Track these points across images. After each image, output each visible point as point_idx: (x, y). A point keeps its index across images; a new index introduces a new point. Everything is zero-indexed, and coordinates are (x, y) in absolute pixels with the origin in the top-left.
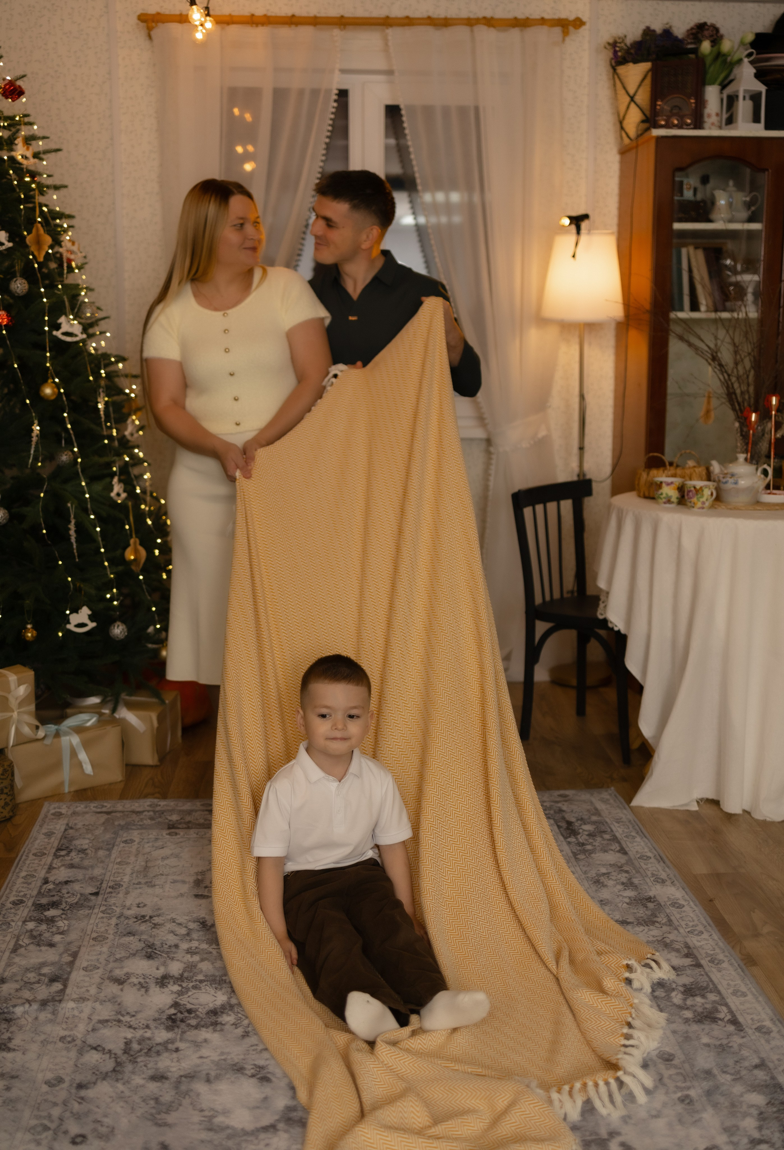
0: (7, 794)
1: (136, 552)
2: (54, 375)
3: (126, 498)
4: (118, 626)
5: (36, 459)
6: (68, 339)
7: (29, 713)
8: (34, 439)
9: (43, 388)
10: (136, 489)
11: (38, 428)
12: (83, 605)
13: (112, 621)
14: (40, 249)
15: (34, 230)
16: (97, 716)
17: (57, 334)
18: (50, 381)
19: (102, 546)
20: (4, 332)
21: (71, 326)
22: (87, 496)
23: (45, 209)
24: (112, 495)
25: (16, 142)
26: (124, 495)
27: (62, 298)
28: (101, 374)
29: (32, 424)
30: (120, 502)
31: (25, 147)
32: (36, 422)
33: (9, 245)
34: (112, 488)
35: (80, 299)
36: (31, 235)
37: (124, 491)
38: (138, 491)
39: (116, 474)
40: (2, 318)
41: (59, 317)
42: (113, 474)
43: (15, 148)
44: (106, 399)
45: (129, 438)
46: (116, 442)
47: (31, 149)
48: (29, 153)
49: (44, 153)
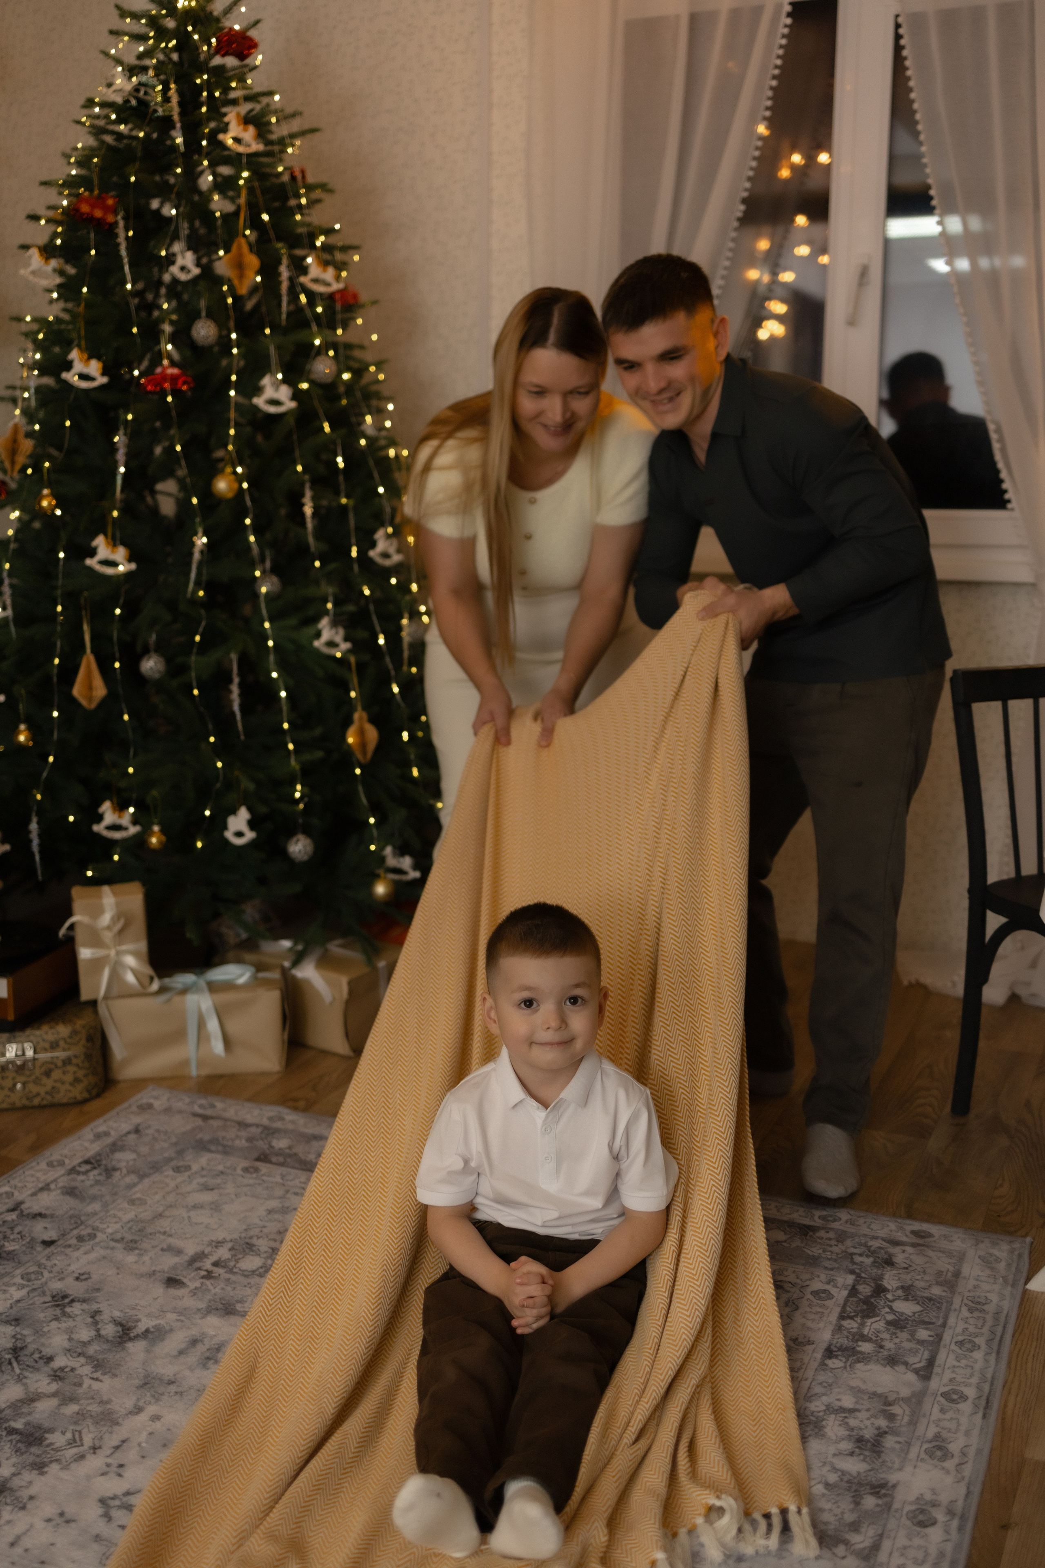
0: (78, 1065)
1: (361, 733)
2: (236, 461)
3: (349, 651)
4: (298, 841)
5: (198, 585)
6: (272, 409)
7: (136, 954)
8: (197, 556)
9: (215, 481)
10: (377, 639)
11: (205, 540)
12: (241, 805)
13: (290, 833)
14: (241, 276)
15: (234, 248)
16: (253, 969)
17: (259, 401)
18: (229, 470)
19: (285, 718)
20: (169, 399)
21: (277, 389)
22: (271, 643)
23: (265, 217)
24: (316, 644)
25: (226, 119)
26: (345, 646)
27: (268, 349)
28: (337, 463)
29: (196, 534)
30: (339, 655)
31: (241, 127)
32: (200, 531)
33: (196, 271)
34: (318, 635)
35: (314, 352)
36: (229, 255)
37: (346, 639)
38: (381, 641)
39: (331, 613)
40: (174, 379)
41: (262, 376)
42: (326, 612)
43: (225, 129)
44: (344, 501)
45: (379, 560)
46: (356, 567)
47: (251, 130)
48: (249, 135)
49: (293, 136)
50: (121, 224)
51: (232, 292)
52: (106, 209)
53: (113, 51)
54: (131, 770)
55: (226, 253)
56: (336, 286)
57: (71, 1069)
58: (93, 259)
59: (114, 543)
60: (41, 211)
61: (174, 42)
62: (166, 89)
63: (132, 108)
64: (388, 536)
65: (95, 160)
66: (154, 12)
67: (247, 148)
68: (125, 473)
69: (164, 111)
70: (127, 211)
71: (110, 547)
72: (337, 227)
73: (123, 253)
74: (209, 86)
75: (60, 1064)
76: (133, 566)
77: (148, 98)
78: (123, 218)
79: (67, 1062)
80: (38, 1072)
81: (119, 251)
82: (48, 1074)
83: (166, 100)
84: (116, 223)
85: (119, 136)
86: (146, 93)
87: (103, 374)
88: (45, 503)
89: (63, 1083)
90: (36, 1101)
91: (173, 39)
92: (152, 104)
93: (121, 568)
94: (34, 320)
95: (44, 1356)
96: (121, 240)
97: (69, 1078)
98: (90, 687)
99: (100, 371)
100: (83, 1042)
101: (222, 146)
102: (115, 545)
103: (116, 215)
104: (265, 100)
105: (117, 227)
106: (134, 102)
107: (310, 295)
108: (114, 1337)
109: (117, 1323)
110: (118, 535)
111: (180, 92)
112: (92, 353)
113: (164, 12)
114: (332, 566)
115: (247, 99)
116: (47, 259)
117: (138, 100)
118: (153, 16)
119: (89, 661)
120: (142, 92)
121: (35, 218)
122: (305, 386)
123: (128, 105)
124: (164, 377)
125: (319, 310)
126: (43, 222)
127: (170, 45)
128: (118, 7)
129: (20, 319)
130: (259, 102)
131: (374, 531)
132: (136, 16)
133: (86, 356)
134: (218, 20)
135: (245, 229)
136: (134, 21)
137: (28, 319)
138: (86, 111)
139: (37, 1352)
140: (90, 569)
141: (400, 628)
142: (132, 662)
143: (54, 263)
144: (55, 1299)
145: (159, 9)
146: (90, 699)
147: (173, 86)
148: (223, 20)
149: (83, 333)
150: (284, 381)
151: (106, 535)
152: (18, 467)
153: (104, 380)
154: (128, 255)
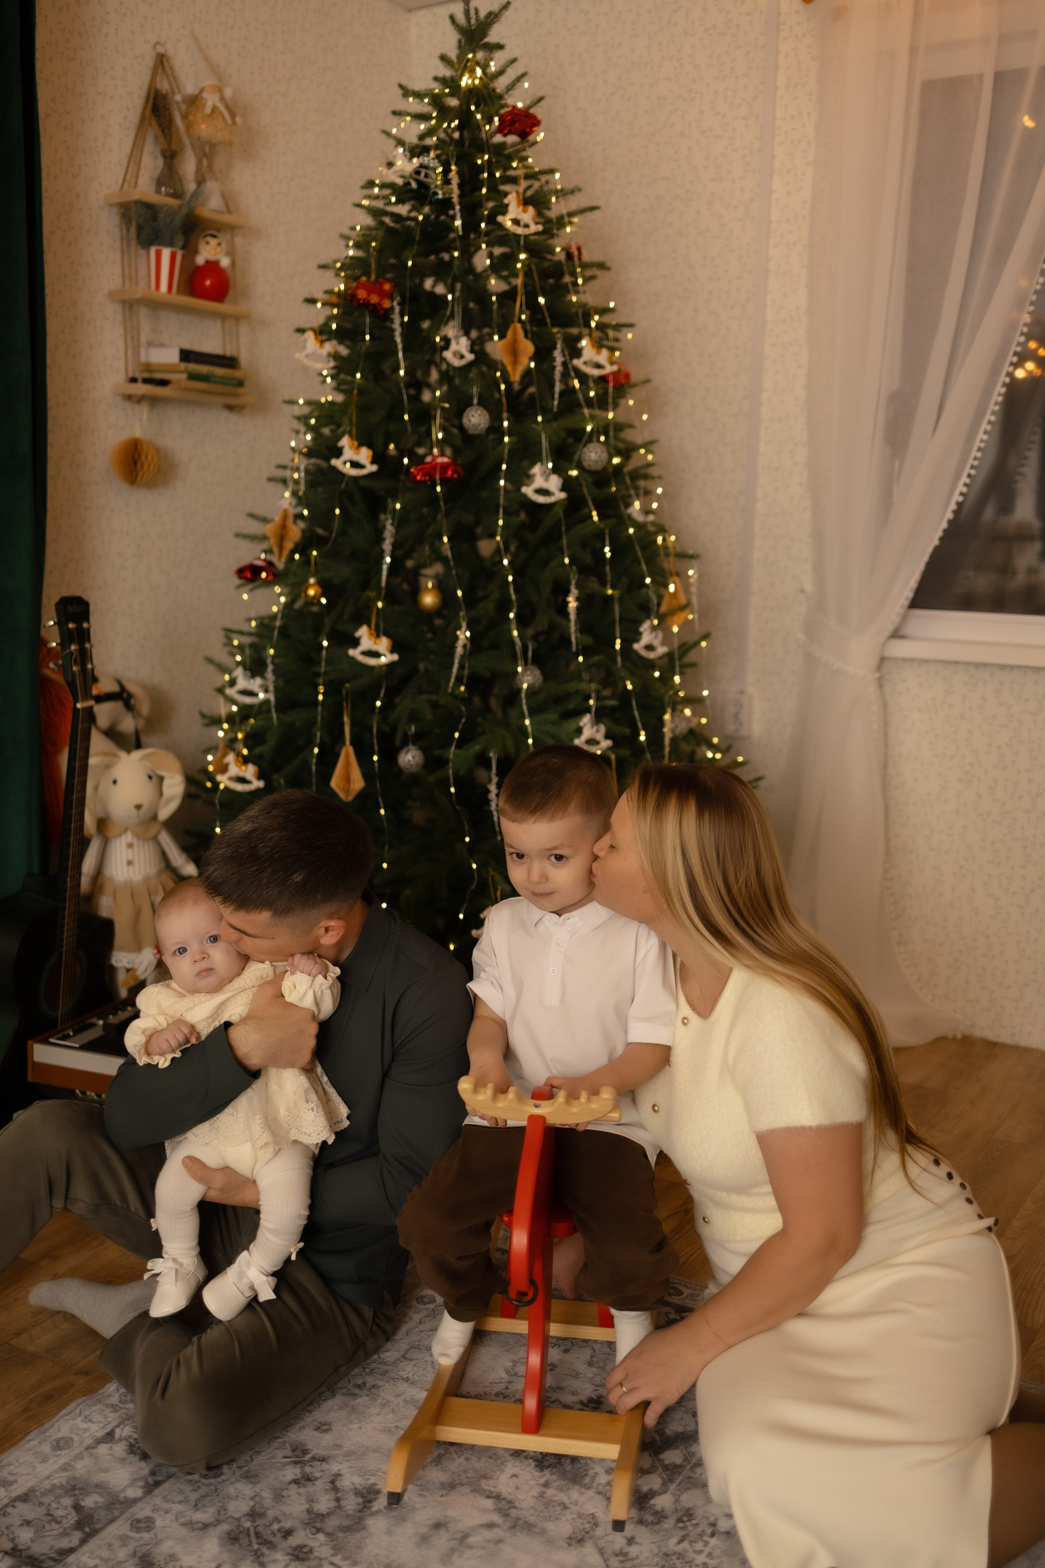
2: (503, 553)
3: (610, 748)
5: (459, 680)
6: (541, 499)
8: (459, 650)
10: (639, 735)
11: (468, 634)
14: (515, 362)
15: (510, 334)
17: (528, 491)
20: (439, 489)
21: (547, 479)
22: (530, 741)
23: (542, 300)
24: (577, 742)
25: (506, 201)
26: (606, 744)
27: (540, 437)
28: (605, 554)
29: (460, 628)
30: (599, 752)
31: (521, 208)
32: (464, 625)
33: (470, 357)
34: (579, 731)
35: (585, 438)
36: (504, 341)
37: (607, 737)
38: (642, 738)
39: (593, 710)
40: (444, 467)
41: (533, 464)
42: (588, 710)
43: (503, 209)
44: (610, 592)
45: (644, 653)
46: (619, 659)
47: (531, 210)
48: (528, 216)
49: (571, 214)
50: (397, 309)
51: (506, 379)
52: (383, 294)
53: (394, 131)
54: (385, 865)
55: (501, 338)
56: (609, 369)
58: (367, 344)
59: (377, 634)
60: (319, 295)
61: (457, 122)
62: (446, 172)
63: (412, 191)
64: (654, 629)
65: (374, 244)
66: (437, 91)
67: (526, 230)
68: (391, 563)
69: (444, 194)
70: (403, 297)
71: (373, 639)
72: (612, 305)
73: (398, 339)
74: (490, 167)
76: (395, 657)
77: (428, 180)
78: (399, 304)
81: (393, 336)
83: (447, 182)
84: (392, 308)
85: (397, 217)
86: (426, 176)
87: (373, 462)
88: (311, 592)
91: (456, 119)
92: (432, 186)
93: (383, 660)
94: (308, 403)
95: (282, 1528)
96: (397, 326)
98: (347, 779)
99: (370, 459)
101: (501, 226)
102: (378, 636)
103: (392, 301)
104: (544, 178)
105: (393, 313)
106: (414, 185)
107: (583, 378)
108: (354, 1510)
109: (358, 1493)
110: (382, 625)
111: (460, 174)
112: (363, 441)
113: (447, 91)
114: (596, 659)
115: (527, 177)
116: (322, 342)
117: (419, 182)
118: (437, 94)
119: (348, 752)
120: (423, 174)
121: (312, 301)
122: (574, 473)
123: (409, 187)
124: (434, 466)
125: (592, 394)
126: (319, 305)
127: (453, 125)
128: (401, 86)
129: (293, 402)
130: (538, 180)
131: (640, 622)
132: (419, 95)
133: (356, 443)
134: (501, 97)
135: (521, 312)
136: (417, 100)
137: (301, 401)
138: (366, 192)
139: (276, 1522)
140: (353, 660)
141: (661, 723)
142: (390, 754)
143: (329, 347)
144: (296, 1453)
145: (441, 87)
146: (347, 791)
147: (453, 168)
148: (506, 97)
149: (354, 420)
150: (555, 470)
151: (369, 626)
152: (286, 552)
153: (374, 468)
154: (402, 341)
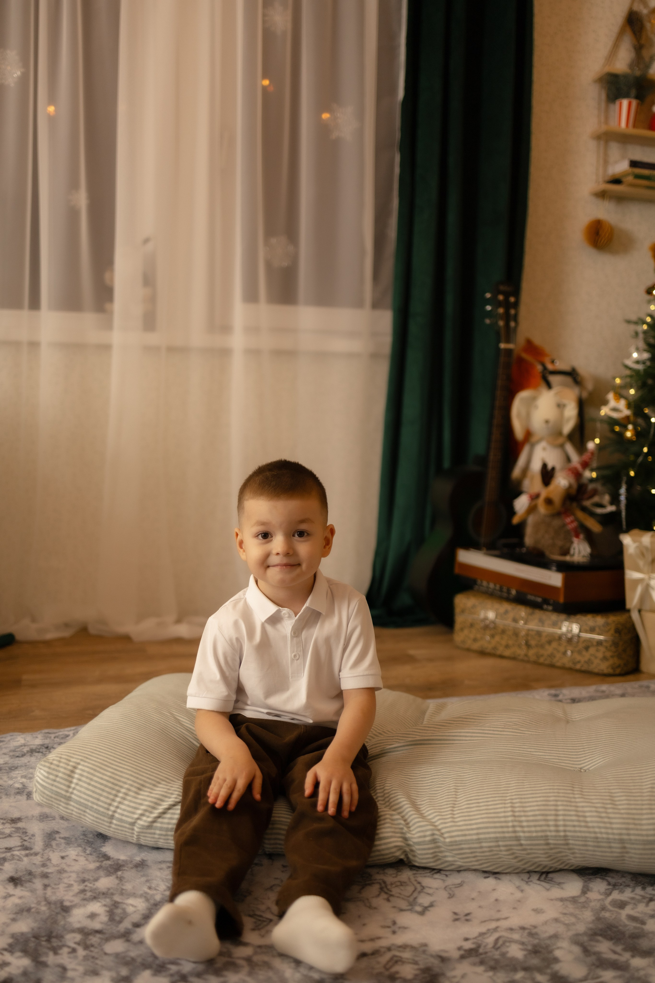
57: (602, 649)
75: (595, 643)
79: (599, 643)
80: (581, 646)
82: (587, 648)
89: (596, 657)
90: (578, 667)
97: (600, 655)
100: (612, 631)
